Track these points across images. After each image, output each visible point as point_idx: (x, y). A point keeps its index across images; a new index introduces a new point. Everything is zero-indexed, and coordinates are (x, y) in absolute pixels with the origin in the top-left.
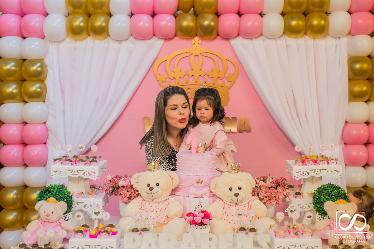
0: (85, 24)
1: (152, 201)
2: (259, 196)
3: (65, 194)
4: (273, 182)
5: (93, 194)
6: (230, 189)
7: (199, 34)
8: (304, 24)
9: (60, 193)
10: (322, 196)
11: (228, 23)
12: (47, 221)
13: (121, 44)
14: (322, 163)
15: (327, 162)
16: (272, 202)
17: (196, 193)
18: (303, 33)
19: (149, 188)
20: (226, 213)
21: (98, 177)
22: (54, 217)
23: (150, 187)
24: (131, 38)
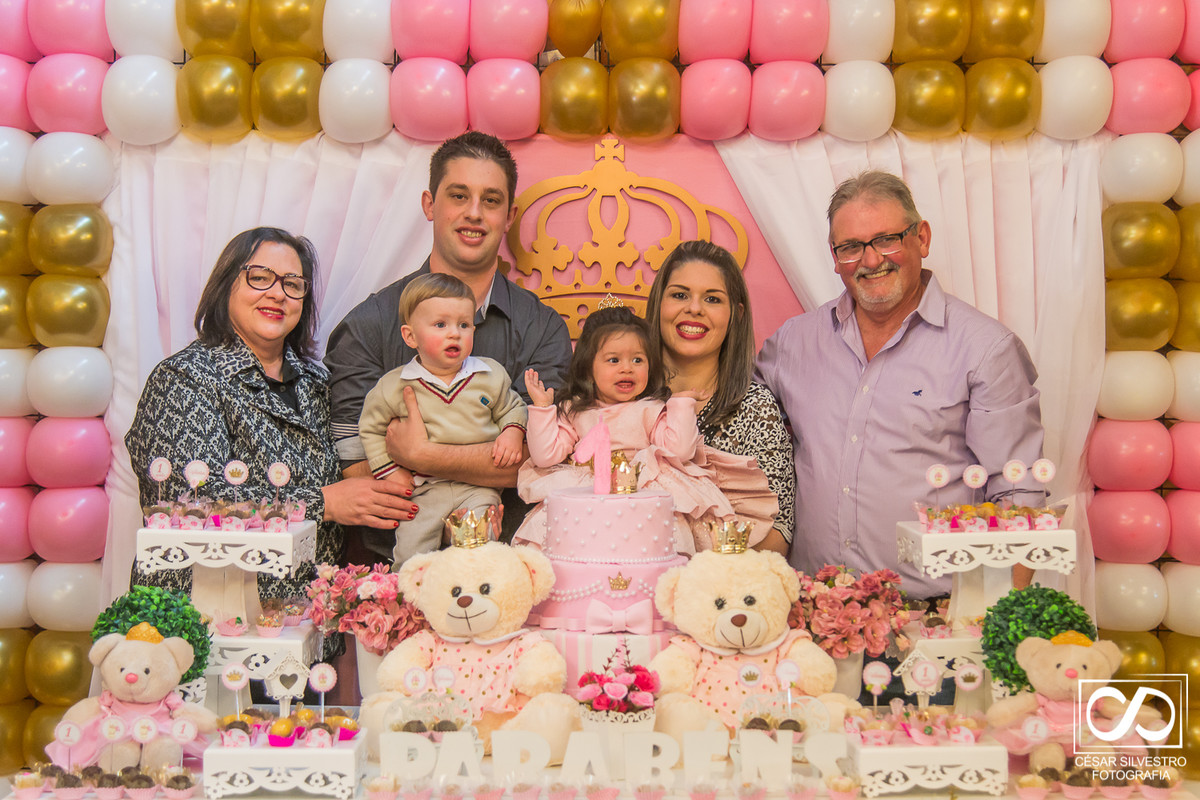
0: (240, 90)
1: (467, 643)
2: (813, 628)
3: (184, 617)
4: (855, 586)
5: (273, 624)
6: (720, 604)
7: (617, 125)
8: (962, 93)
9: (169, 614)
10: (1011, 624)
11: (713, 89)
12: (129, 698)
13: (359, 156)
14: (1014, 523)
15: (1030, 521)
16: (853, 648)
17: (607, 617)
18: (956, 125)
19: (457, 599)
20: (704, 681)
21: (289, 567)
22: (151, 688)
23: (460, 596)
24: (394, 137)
